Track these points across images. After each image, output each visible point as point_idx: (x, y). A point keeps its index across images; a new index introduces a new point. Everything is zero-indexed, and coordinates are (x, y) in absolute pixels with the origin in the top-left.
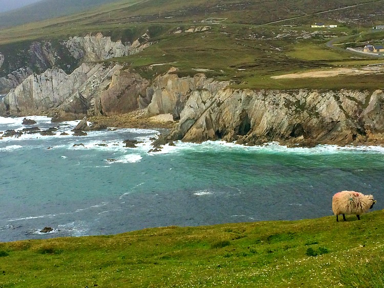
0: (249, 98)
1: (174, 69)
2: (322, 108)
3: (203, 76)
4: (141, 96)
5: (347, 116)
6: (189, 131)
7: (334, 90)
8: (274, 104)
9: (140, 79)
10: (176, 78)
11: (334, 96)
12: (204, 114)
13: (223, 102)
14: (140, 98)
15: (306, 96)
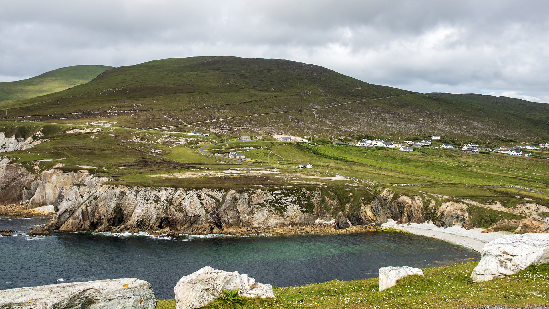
0: (123, 194)
1: (60, 165)
2: (186, 204)
3: (86, 172)
4: (26, 188)
5: (207, 211)
6: (66, 222)
7: (197, 189)
8: (144, 200)
9: (26, 172)
10: (60, 174)
11: (196, 194)
12: (81, 207)
13: (99, 196)
14: (25, 190)
15: (173, 193)
